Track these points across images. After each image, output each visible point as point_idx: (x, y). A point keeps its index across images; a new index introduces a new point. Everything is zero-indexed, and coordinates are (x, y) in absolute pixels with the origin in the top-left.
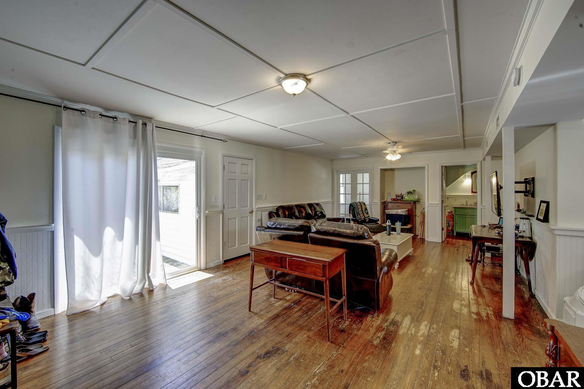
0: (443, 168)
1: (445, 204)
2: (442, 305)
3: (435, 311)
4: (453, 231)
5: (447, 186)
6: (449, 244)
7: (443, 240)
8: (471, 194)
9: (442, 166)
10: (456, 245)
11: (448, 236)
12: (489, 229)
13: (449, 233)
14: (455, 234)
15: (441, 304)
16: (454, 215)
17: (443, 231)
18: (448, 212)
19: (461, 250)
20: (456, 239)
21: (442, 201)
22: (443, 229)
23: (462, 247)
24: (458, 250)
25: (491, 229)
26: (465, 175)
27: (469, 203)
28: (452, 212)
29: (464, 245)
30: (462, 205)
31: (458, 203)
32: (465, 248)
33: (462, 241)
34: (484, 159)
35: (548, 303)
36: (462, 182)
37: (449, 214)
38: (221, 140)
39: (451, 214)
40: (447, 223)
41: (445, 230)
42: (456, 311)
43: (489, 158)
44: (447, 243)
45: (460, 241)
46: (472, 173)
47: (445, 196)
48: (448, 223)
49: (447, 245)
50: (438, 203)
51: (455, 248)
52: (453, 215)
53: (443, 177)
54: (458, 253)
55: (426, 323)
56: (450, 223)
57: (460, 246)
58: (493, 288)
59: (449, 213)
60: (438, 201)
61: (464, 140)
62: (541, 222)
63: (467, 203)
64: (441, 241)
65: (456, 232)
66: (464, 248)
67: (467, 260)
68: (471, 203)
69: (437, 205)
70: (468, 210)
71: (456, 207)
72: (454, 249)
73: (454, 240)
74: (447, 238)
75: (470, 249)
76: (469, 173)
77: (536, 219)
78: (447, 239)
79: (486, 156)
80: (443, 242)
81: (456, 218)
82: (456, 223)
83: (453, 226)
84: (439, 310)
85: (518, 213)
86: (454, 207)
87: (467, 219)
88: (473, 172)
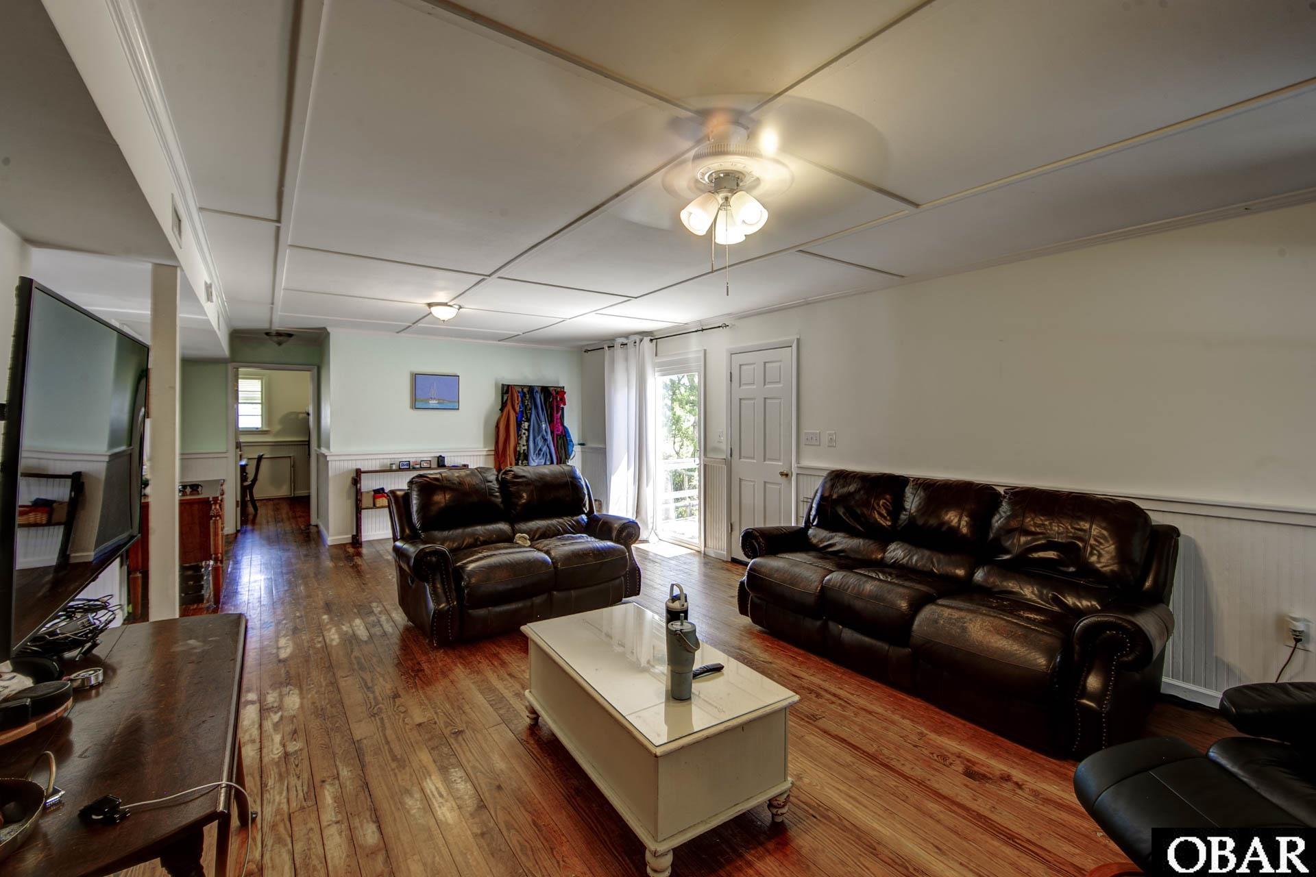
2: (324, 684)
3: (331, 667)
15: (326, 685)
38: (719, 327)
42: (291, 687)
55: (334, 643)
84: (323, 672)
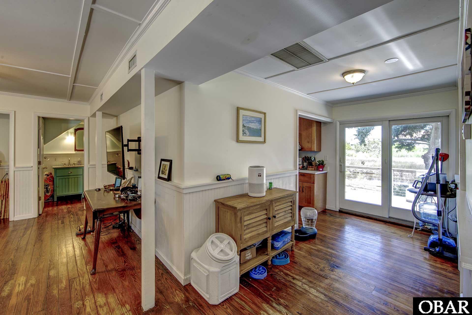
0: (41, 120)
1: (43, 166)
4: (52, 196)
5: (45, 143)
6: (49, 217)
7: (41, 213)
8: (74, 152)
9: (39, 117)
10: (60, 214)
11: (47, 205)
12: (104, 192)
13: (48, 199)
14: (56, 199)
16: (54, 179)
17: (41, 202)
18: (45, 175)
19: (67, 221)
20: (57, 205)
21: (39, 163)
22: (39, 199)
23: (67, 216)
24: (63, 223)
25: (107, 192)
26: (68, 132)
27: (72, 162)
28: (51, 174)
29: (69, 212)
30: (63, 164)
31: (59, 164)
32: (72, 216)
33: (66, 206)
34: (94, 115)
35: (172, 261)
36: (64, 139)
37: (48, 177)
39: (49, 176)
40: (44, 188)
41: (43, 198)
43: (99, 114)
44: (46, 216)
45: (64, 207)
46: (76, 130)
47: (43, 154)
48: (47, 188)
49: (47, 219)
50: (32, 165)
51: (58, 220)
52: (52, 177)
53: (41, 131)
54: (64, 226)
56: (49, 187)
57: (65, 215)
58: (118, 266)
59: (48, 175)
60: (32, 162)
61: (73, 86)
62: (166, 181)
63: (69, 162)
64: (36, 215)
65: (57, 197)
66: (69, 217)
67: (78, 235)
68: (74, 161)
69: (31, 169)
70: (71, 170)
71: (57, 168)
72: (57, 222)
73: (55, 209)
74: (45, 207)
75: (77, 215)
76: (72, 130)
77: (158, 178)
78: (46, 209)
79: (96, 111)
80: (40, 215)
81: (57, 181)
82: (56, 187)
83: (53, 191)
85: (131, 170)
86: (54, 168)
87: (70, 179)
88: (76, 128)
